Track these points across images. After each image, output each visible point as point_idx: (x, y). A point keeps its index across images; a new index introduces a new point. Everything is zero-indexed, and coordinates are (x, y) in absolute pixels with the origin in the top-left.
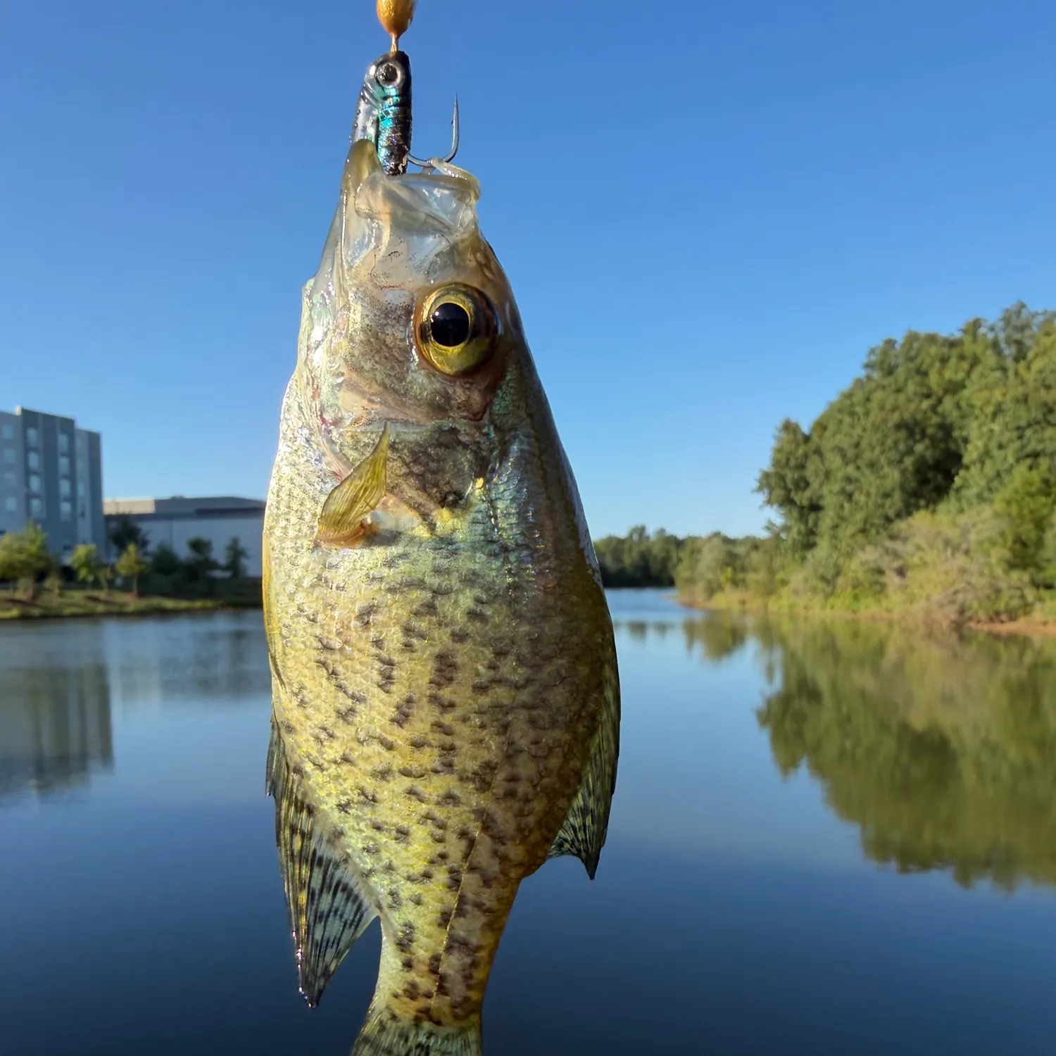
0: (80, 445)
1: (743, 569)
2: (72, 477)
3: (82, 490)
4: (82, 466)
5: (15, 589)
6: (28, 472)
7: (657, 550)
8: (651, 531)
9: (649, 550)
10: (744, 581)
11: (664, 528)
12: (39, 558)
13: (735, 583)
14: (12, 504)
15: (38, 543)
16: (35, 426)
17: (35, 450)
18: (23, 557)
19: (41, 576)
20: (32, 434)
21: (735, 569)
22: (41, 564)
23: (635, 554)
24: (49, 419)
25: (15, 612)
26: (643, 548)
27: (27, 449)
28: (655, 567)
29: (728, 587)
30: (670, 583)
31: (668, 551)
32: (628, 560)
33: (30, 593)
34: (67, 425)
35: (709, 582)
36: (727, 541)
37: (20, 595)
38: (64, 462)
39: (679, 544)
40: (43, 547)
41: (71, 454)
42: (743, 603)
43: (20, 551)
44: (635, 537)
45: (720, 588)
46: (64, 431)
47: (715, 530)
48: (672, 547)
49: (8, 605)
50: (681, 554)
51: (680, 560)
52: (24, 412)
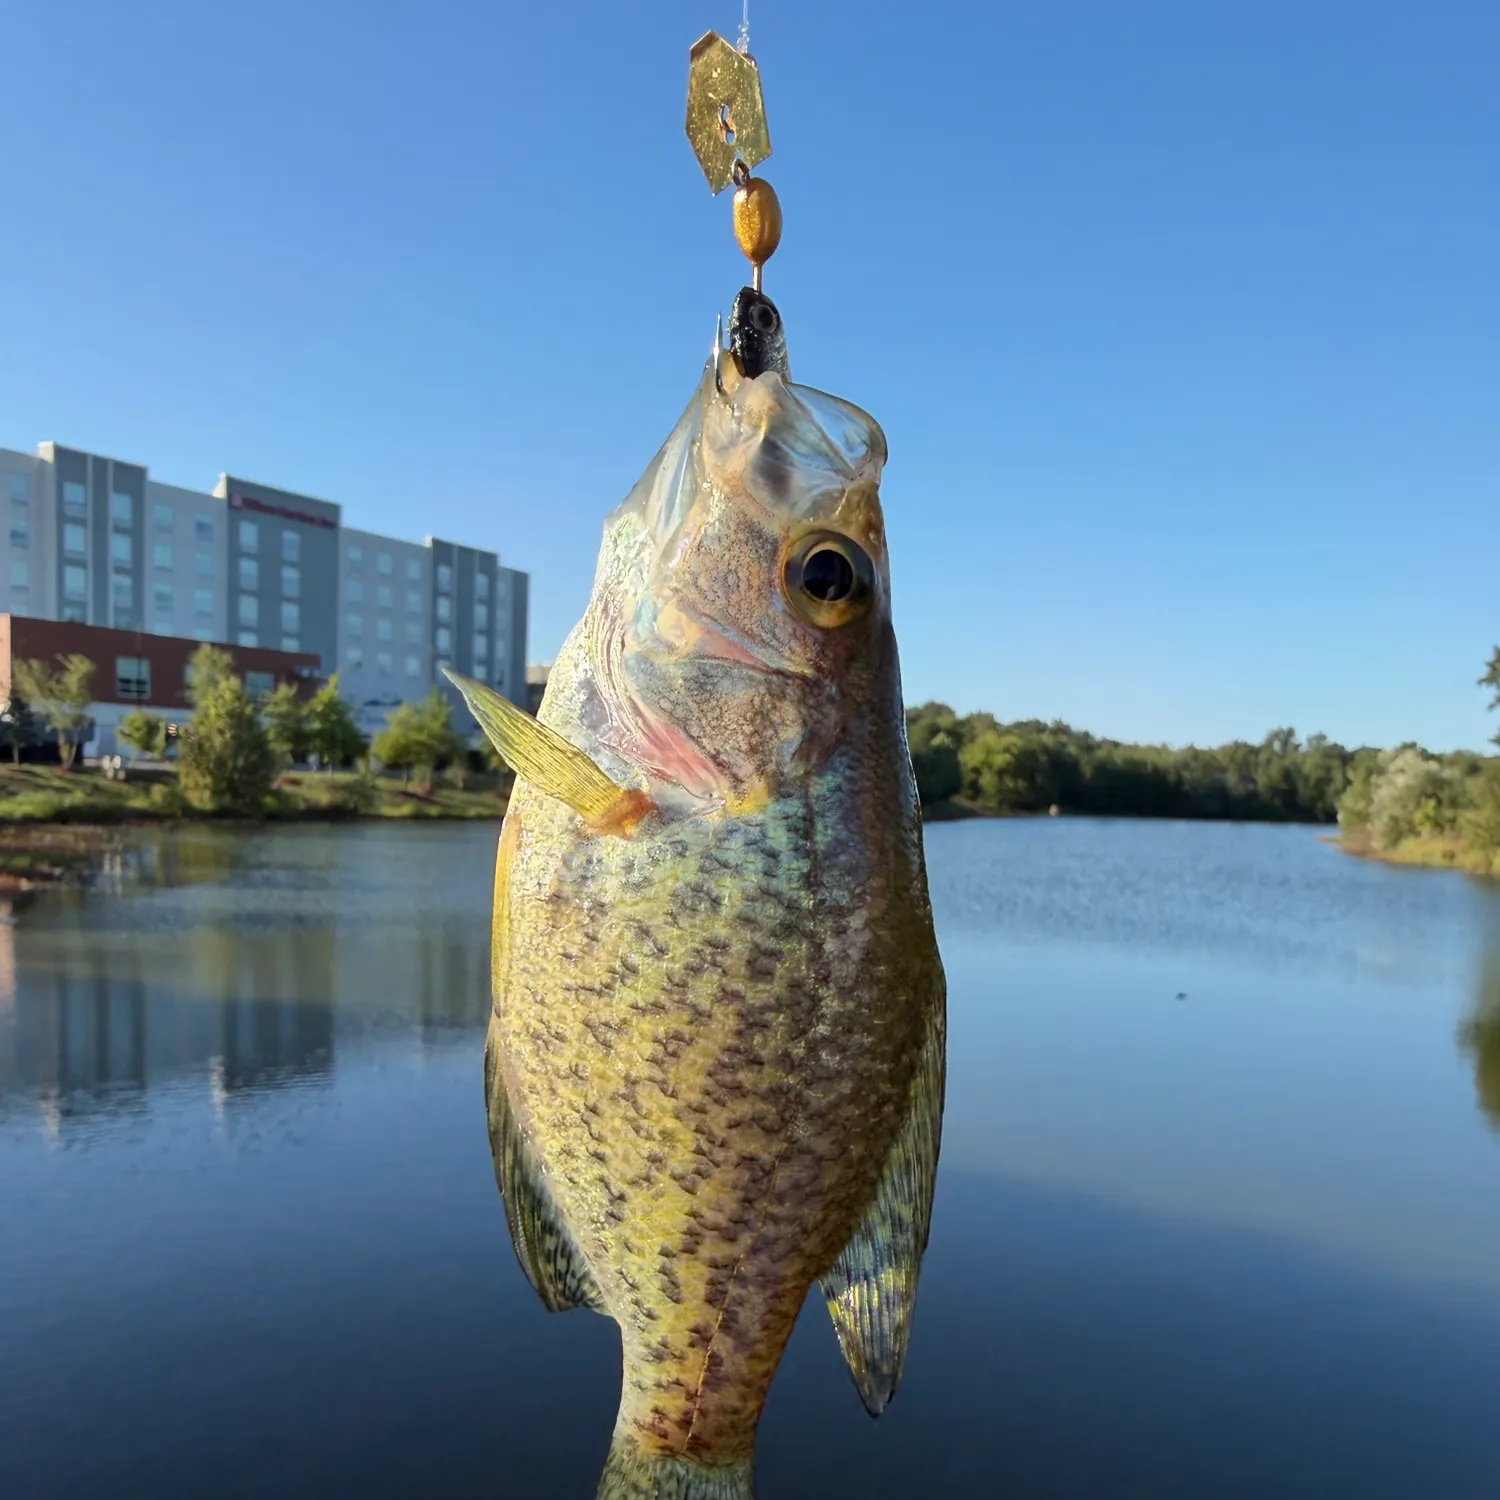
0: (503, 589)
1: (1454, 803)
2: (490, 633)
3: (502, 650)
4: (503, 617)
5: (409, 779)
6: (436, 624)
7: (1308, 767)
8: (1301, 738)
9: (1298, 767)
10: (1453, 821)
11: (1325, 733)
12: (441, 739)
13: (1438, 825)
14: (413, 665)
15: (442, 719)
16: (449, 563)
17: (447, 595)
18: (422, 737)
19: (441, 763)
20: (445, 573)
21: (1439, 802)
22: (443, 749)
23: (1275, 771)
24: (466, 552)
25: (407, 809)
26: (1287, 762)
27: (436, 593)
28: (1304, 793)
29: (1426, 830)
30: (1330, 818)
31: (1328, 769)
32: (1264, 779)
33: (427, 785)
34: (488, 561)
35: (1395, 820)
36: (1427, 756)
37: (414, 787)
38: (480, 611)
39: (1346, 758)
40: (446, 725)
41: (490, 602)
42: (1451, 856)
43: (420, 729)
44: (1277, 746)
45: (1414, 831)
46: (483, 571)
47: (1408, 740)
48: (1336, 763)
49: (399, 799)
50: (1351, 775)
51: (1348, 782)
52: (436, 543)
